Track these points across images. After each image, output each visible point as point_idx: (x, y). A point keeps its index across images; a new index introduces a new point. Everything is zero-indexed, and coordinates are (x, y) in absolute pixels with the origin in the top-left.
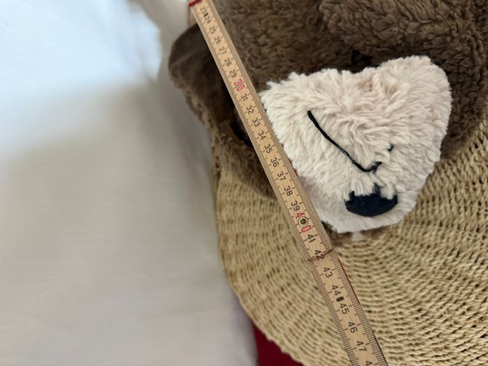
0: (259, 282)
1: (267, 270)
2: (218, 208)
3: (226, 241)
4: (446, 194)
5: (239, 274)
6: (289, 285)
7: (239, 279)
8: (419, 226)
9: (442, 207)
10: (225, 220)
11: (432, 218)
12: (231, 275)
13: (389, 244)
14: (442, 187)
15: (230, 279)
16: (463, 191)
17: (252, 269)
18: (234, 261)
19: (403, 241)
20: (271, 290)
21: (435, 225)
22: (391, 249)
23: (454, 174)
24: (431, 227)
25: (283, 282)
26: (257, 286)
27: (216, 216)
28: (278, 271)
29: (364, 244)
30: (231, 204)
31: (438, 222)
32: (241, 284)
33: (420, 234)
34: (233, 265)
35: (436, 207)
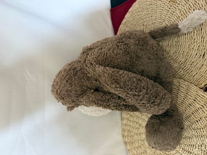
0: (134, 148)
1: (137, 145)
2: (122, 120)
3: (124, 131)
4: (198, 146)
5: (128, 143)
6: (144, 153)
7: (128, 145)
8: (187, 153)
9: (196, 150)
10: (125, 124)
11: (192, 152)
12: (126, 143)
14: (197, 143)
16: (204, 148)
17: (132, 143)
18: (127, 139)
20: (138, 152)
23: (201, 141)
26: (133, 149)
27: (122, 122)
28: (141, 147)
30: (126, 120)
32: (129, 147)
34: (126, 140)
35: (194, 149)
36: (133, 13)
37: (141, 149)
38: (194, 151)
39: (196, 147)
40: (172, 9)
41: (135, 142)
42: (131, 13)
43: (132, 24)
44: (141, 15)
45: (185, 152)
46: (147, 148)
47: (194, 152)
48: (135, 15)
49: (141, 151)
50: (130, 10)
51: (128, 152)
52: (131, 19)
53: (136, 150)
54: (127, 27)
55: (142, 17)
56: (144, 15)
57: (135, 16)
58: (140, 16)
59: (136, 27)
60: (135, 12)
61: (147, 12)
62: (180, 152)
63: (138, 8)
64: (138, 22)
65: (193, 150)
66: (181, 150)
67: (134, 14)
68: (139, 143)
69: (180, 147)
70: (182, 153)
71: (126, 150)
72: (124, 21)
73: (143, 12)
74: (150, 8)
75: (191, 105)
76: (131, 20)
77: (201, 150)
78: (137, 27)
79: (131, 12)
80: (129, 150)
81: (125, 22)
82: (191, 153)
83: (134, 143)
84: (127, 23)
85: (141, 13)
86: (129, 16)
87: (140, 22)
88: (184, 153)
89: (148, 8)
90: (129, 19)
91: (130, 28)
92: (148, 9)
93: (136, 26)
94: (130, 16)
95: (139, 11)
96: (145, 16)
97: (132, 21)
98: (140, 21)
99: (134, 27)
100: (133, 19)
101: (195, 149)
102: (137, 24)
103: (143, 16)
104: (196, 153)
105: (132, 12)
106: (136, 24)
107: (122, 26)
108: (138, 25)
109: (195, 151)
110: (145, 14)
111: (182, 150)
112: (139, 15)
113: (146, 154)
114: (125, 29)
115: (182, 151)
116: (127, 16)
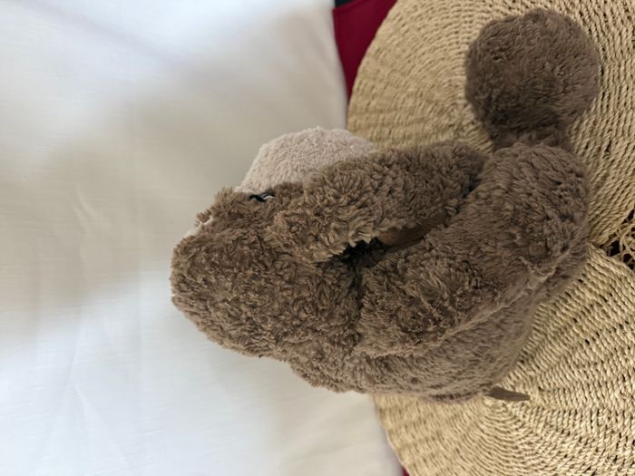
0: (406, 427)
1: (414, 417)
4: (588, 413)
5: (387, 412)
6: (434, 439)
7: (388, 418)
8: (558, 434)
9: (583, 424)
11: (572, 431)
12: (381, 412)
13: (528, 439)
14: (585, 406)
15: (379, 415)
16: (605, 417)
17: (400, 412)
19: (542, 441)
20: (417, 437)
21: (574, 439)
22: (530, 444)
23: (598, 398)
24: (569, 439)
25: (429, 434)
26: (403, 430)
28: (425, 423)
29: (505, 430)
31: (578, 437)
32: (390, 423)
33: (559, 442)
34: (383, 403)
35: (577, 422)
36: (402, 22)
37: (427, 429)
38: (577, 427)
39: (582, 416)
40: (516, 11)
41: (409, 409)
42: (395, 22)
43: (398, 57)
44: (424, 27)
45: (552, 432)
46: (444, 425)
47: (579, 431)
48: (406, 27)
49: (425, 432)
50: (392, 13)
51: (388, 439)
52: (394, 40)
53: (413, 430)
54: (382, 63)
55: (427, 33)
56: (435, 28)
57: (406, 32)
58: (423, 31)
59: (412, 64)
60: (408, 19)
61: (443, 19)
62: (539, 431)
63: (415, 6)
64: (416, 50)
65: (574, 425)
66: (541, 425)
67: (404, 25)
68: (421, 409)
69: (538, 417)
70: (543, 435)
71: (383, 431)
72: (374, 46)
73: (431, 18)
74: (452, 7)
75: (570, 296)
76: (396, 42)
77: (598, 425)
78: (413, 67)
79: (394, 19)
80: (391, 432)
81: (378, 50)
82: (569, 434)
83: (406, 410)
84: (383, 53)
85: (426, 23)
86: (389, 30)
87: (423, 50)
88: (550, 435)
89: (445, 6)
90: (389, 41)
91: (392, 65)
92: (445, 9)
93: (409, 61)
94: (391, 31)
95: (419, 16)
96: (437, 30)
97: (398, 45)
98: (421, 47)
99: (405, 65)
100: (401, 39)
101: (581, 421)
102: (412, 56)
103: (432, 32)
104: (582, 435)
105: (399, 18)
106: (410, 56)
107: (368, 63)
108: (415, 57)
109: (580, 428)
110: (436, 25)
111: (544, 426)
112: (419, 29)
113: (440, 440)
114: (378, 71)
115: (542, 430)
116: (384, 30)
